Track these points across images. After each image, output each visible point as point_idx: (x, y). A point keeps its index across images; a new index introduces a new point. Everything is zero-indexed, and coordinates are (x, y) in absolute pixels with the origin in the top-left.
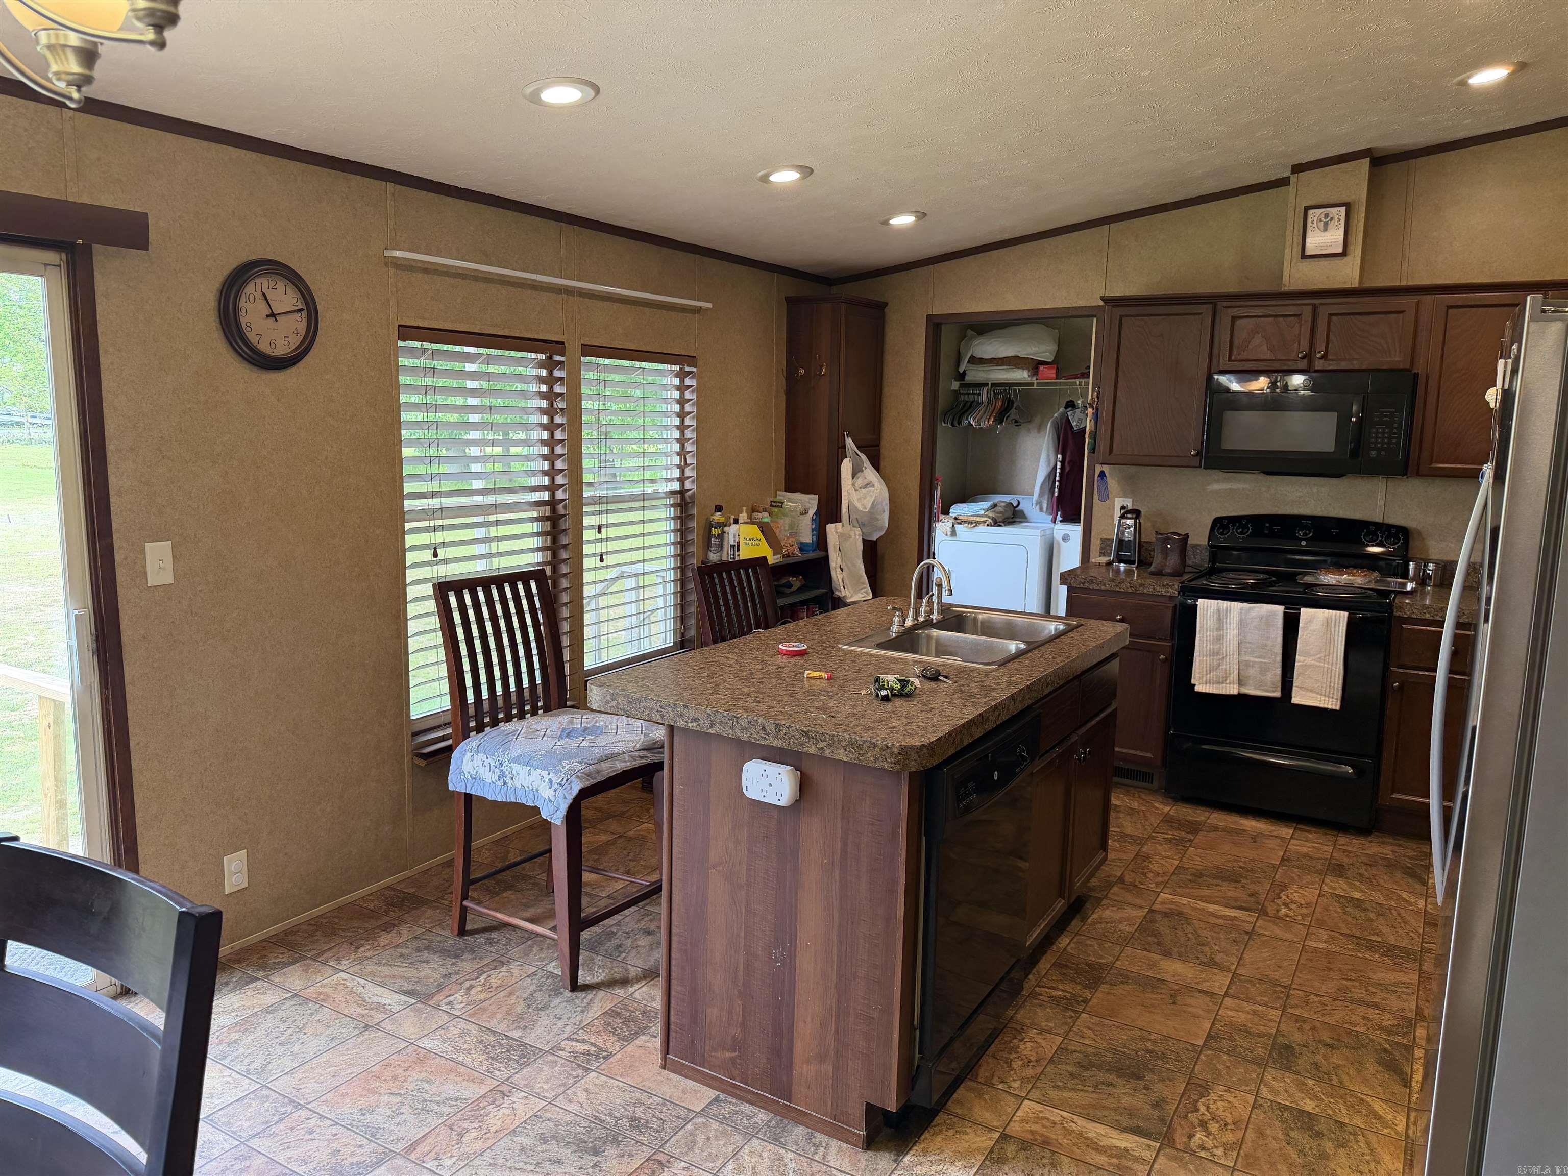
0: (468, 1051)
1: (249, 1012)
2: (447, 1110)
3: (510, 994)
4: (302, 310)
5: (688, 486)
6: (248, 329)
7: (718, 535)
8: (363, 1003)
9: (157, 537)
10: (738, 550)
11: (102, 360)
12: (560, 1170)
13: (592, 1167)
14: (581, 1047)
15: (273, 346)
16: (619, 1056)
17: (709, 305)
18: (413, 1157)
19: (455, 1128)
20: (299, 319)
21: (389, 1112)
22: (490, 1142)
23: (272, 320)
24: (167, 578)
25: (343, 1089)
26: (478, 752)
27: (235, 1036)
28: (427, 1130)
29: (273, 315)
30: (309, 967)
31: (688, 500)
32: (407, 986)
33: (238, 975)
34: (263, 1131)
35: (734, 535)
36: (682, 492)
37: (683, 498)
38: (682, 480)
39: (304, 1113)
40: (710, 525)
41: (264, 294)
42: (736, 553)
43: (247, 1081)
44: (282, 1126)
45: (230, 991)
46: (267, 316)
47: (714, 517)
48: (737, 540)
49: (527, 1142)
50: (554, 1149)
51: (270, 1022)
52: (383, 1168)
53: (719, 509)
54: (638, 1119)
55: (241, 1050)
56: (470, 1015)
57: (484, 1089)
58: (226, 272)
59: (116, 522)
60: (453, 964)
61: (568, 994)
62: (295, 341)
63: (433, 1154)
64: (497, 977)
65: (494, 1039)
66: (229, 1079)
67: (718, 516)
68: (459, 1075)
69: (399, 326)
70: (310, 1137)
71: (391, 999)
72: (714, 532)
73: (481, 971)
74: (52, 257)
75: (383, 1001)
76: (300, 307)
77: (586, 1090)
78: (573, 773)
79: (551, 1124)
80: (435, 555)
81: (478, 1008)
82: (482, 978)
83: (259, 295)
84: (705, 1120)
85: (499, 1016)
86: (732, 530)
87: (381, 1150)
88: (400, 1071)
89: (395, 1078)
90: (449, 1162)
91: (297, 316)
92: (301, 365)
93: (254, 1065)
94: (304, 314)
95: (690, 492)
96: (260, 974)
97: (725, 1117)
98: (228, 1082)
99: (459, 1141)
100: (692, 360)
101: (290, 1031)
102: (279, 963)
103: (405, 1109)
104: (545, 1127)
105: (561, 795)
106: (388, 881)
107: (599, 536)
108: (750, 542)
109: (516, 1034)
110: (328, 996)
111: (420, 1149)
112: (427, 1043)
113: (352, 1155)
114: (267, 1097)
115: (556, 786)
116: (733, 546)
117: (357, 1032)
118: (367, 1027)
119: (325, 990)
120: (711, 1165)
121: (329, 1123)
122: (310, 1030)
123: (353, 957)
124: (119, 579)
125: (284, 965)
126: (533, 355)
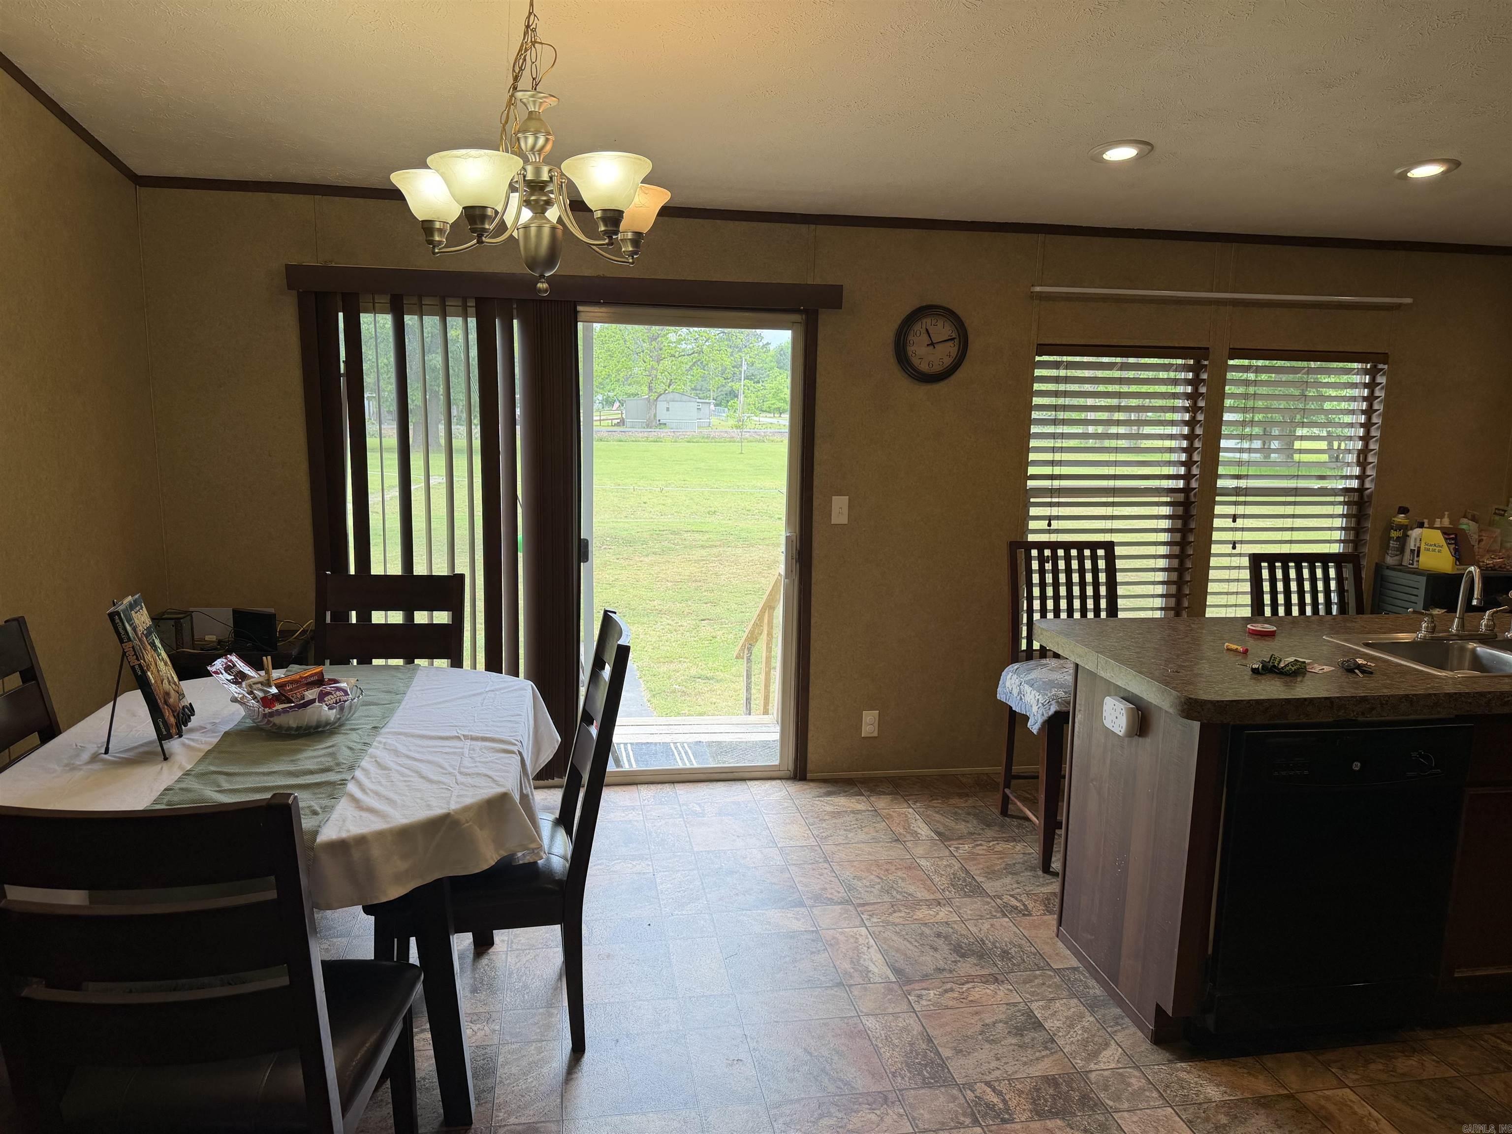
0: (942, 875)
1: (844, 809)
2: (899, 897)
3: (1001, 858)
4: (954, 338)
5: (1368, 484)
6: (913, 355)
7: (1398, 537)
8: (907, 828)
9: (840, 493)
10: (1418, 556)
11: (818, 380)
12: (932, 954)
13: (953, 962)
14: (1015, 902)
15: (931, 365)
16: (1036, 918)
17: (1409, 300)
18: (859, 909)
19: (895, 907)
20: (952, 345)
21: (868, 884)
22: (907, 922)
23: (932, 347)
24: (844, 520)
25: (855, 864)
26: (1015, 673)
27: (827, 817)
28: (879, 901)
29: (932, 344)
30: (896, 799)
31: (1366, 499)
32: (941, 829)
33: (856, 789)
34: (800, 864)
35: (1416, 539)
36: (1361, 490)
37: (1361, 497)
38: (1361, 478)
39: (826, 865)
40: (1390, 527)
41: (927, 330)
42: (1416, 559)
43: (814, 839)
44: (810, 866)
45: (844, 796)
46: (928, 345)
47: (1395, 519)
48: (1418, 545)
49: (927, 931)
50: (940, 942)
51: (850, 818)
52: (840, 906)
53: (1403, 510)
54: (1009, 953)
55: (824, 825)
56: (963, 859)
57: (932, 897)
58: (903, 317)
59: (816, 482)
60: (983, 829)
61: (1040, 873)
62: (948, 361)
63: (871, 913)
64: (1000, 847)
65: (964, 876)
66: (806, 835)
67: (1401, 518)
68: (925, 884)
69: (1038, 345)
70: (819, 877)
71: (924, 831)
72: (1394, 534)
73: (995, 839)
74: (797, 317)
75: (919, 831)
76: (954, 337)
77: (992, 925)
78: (1056, 698)
79: (951, 930)
80: (1049, 525)
81: (973, 856)
82: (991, 844)
83: (923, 331)
84: (1052, 974)
85: (981, 866)
86: (1415, 533)
87: (847, 898)
88: (893, 868)
89: (887, 870)
90: (875, 920)
91: (951, 343)
92: (953, 377)
93: (823, 834)
94: (957, 341)
95: (1369, 491)
96: (866, 794)
97: (1069, 979)
98: (804, 836)
99: (890, 914)
100: (1384, 358)
101: (856, 826)
102: (882, 792)
103: (877, 887)
104: (943, 929)
105: (1040, 712)
106: (987, 769)
107: (1232, 525)
108: (1431, 548)
109: (979, 879)
110: (892, 817)
111: (867, 907)
112: (923, 862)
113: (831, 894)
114: (816, 850)
115: (1040, 705)
116: (1412, 551)
117: (890, 840)
118: (897, 840)
119: (893, 814)
120: (1030, 997)
121: (834, 875)
122: (865, 830)
123: (926, 803)
124: (814, 517)
125: (884, 793)
126: (1180, 361)
